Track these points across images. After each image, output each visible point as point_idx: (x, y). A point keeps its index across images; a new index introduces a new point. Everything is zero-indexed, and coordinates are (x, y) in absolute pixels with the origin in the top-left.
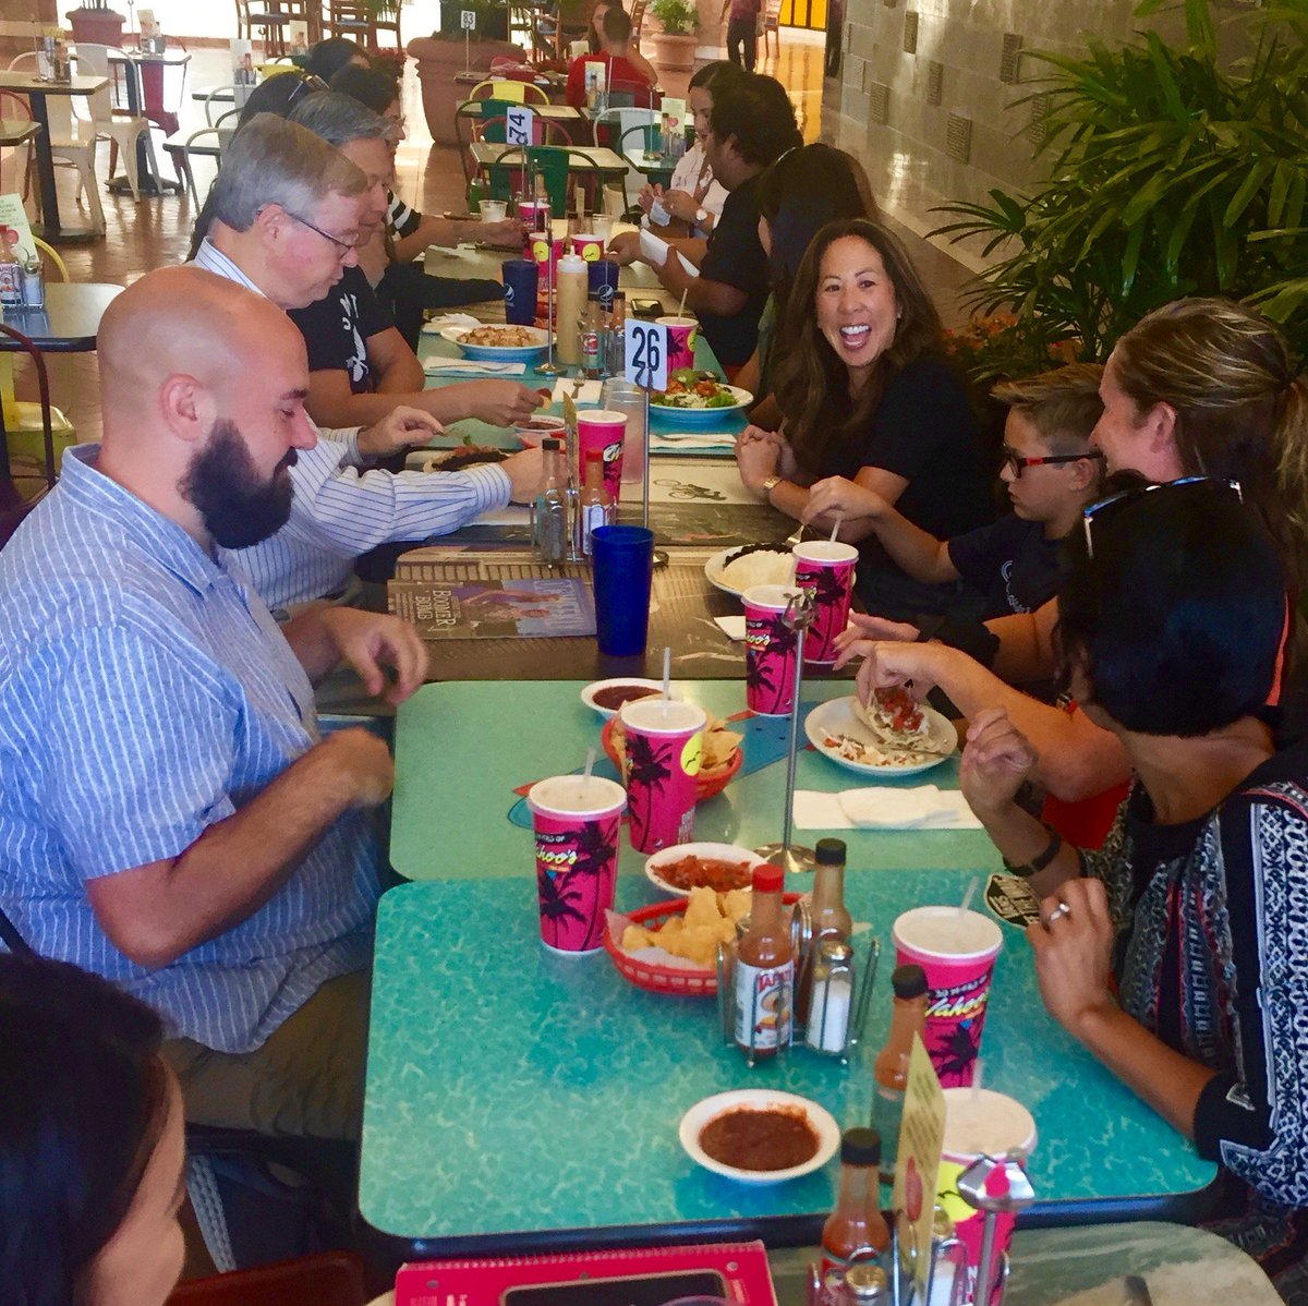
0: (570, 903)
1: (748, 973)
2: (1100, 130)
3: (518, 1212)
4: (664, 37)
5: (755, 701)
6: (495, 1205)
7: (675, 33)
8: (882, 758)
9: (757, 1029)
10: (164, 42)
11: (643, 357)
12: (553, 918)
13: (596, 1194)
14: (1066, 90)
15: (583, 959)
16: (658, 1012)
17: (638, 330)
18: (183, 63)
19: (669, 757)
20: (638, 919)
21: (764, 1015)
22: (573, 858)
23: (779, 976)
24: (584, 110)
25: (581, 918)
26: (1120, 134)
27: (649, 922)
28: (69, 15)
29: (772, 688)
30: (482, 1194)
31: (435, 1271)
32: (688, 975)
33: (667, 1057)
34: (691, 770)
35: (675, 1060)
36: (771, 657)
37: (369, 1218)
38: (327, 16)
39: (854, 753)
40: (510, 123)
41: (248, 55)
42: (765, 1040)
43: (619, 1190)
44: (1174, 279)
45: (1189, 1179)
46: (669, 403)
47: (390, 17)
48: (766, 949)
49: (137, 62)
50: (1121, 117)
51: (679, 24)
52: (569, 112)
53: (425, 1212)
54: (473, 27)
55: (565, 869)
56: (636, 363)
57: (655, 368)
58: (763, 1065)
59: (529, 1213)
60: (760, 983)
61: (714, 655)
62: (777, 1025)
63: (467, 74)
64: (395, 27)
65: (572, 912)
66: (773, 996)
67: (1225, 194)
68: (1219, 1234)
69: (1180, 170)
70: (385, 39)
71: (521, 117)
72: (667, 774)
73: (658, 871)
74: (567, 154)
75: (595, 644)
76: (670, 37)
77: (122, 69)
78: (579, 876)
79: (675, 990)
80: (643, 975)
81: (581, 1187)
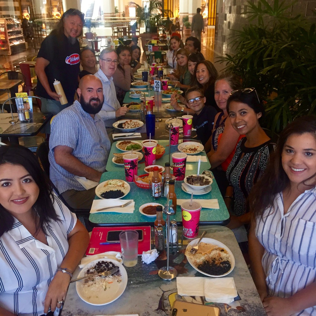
0: (129, 174)
1: (153, 184)
2: (244, 42)
3: (113, 220)
4: (186, 29)
5: (171, 143)
6: (109, 219)
7: (188, 29)
8: (190, 152)
9: (155, 193)
10: (98, 38)
11: (157, 86)
12: (127, 177)
13: (125, 218)
14: (238, 35)
15: (132, 183)
16: (142, 191)
17: (156, 82)
18: (101, 41)
19: (150, 151)
20: (140, 177)
21: (156, 191)
22: (130, 166)
23: (158, 185)
24: (167, 44)
25: (131, 177)
26: (247, 42)
27: (143, 177)
28: (85, 34)
29: (173, 141)
30: (108, 217)
31: (99, 228)
32: (146, 185)
33: (142, 198)
34: (154, 153)
35: (143, 199)
36: (173, 135)
37: (90, 220)
38: (127, 31)
39: (185, 151)
40: (148, 48)
41: (110, 39)
42: (157, 195)
43: (129, 217)
44: (256, 68)
45: (224, 218)
46: (170, 94)
47: (138, 30)
48: (156, 180)
49: (93, 41)
50: (247, 39)
51: (189, 27)
52: (165, 45)
53: (99, 220)
54: (149, 31)
55: (129, 168)
56: (156, 87)
57: (159, 88)
58: (157, 199)
59: (114, 220)
60: (155, 186)
61: (166, 136)
62: (159, 193)
63: (148, 39)
64: (139, 32)
65: (130, 175)
66: (157, 188)
67: (265, 51)
68: (227, 227)
69: (256, 49)
70: (137, 34)
71: (150, 47)
72: (150, 154)
73: (146, 170)
74: (161, 52)
75: (146, 134)
76: (187, 29)
77: (91, 43)
78: (131, 169)
79: (145, 188)
80: (139, 185)
81: (123, 217)
